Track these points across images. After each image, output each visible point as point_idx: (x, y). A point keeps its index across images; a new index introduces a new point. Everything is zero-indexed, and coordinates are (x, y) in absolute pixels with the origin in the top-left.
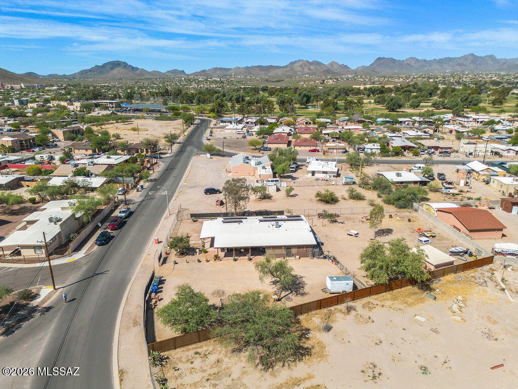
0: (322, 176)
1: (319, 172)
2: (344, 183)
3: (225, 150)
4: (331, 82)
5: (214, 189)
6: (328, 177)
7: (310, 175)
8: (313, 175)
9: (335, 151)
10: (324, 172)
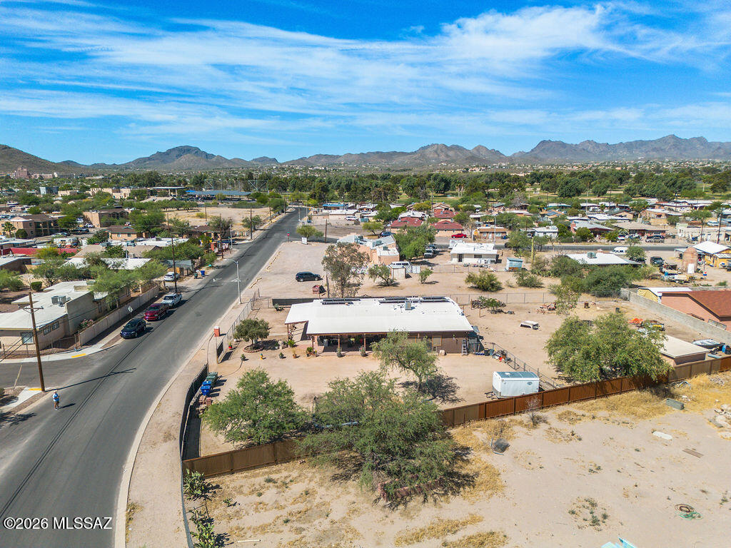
0: (475, 261)
1: (469, 255)
2: (508, 269)
3: (328, 236)
4: (477, 170)
5: (310, 274)
6: (483, 262)
7: (455, 260)
8: (460, 260)
9: (491, 235)
10: (476, 256)
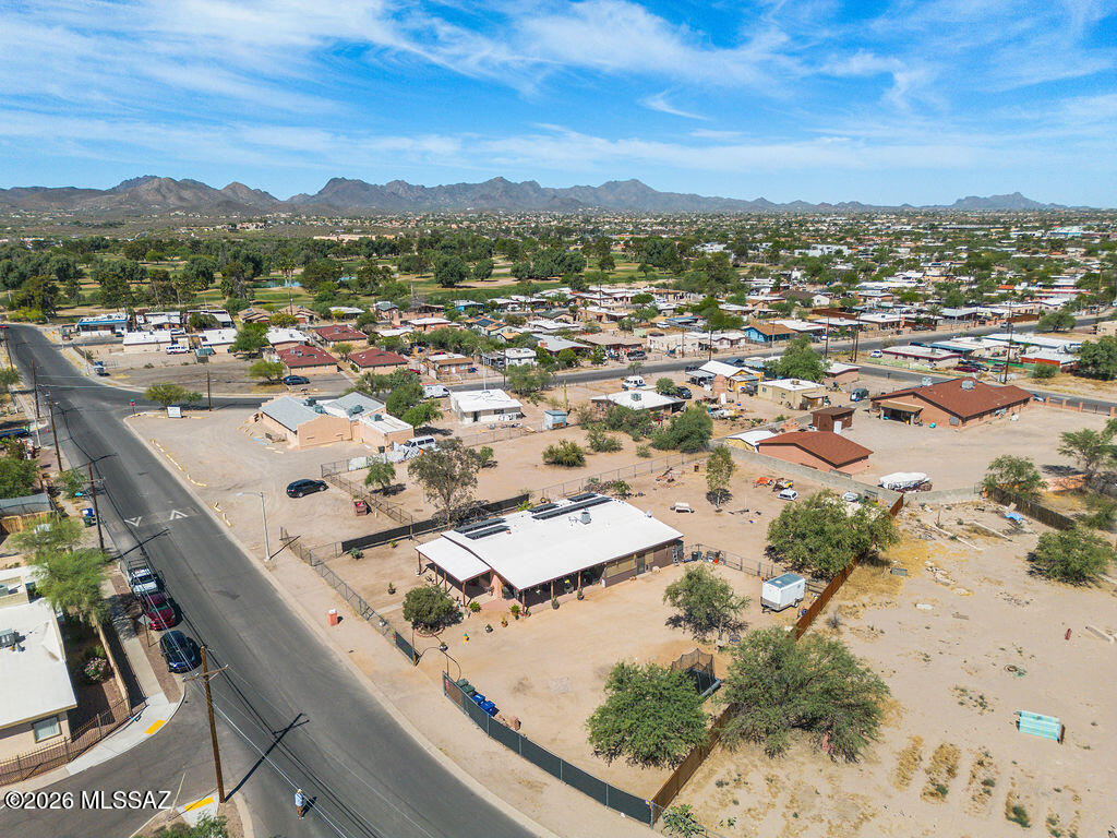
0: (495, 419)
1: (487, 412)
2: (551, 426)
3: (214, 395)
4: (252, 228)
5: (311, 483)
6: (507, 418)
7: (469, 421)
8: (476, 420)
9: (453, 369)
10: (497, 412)
